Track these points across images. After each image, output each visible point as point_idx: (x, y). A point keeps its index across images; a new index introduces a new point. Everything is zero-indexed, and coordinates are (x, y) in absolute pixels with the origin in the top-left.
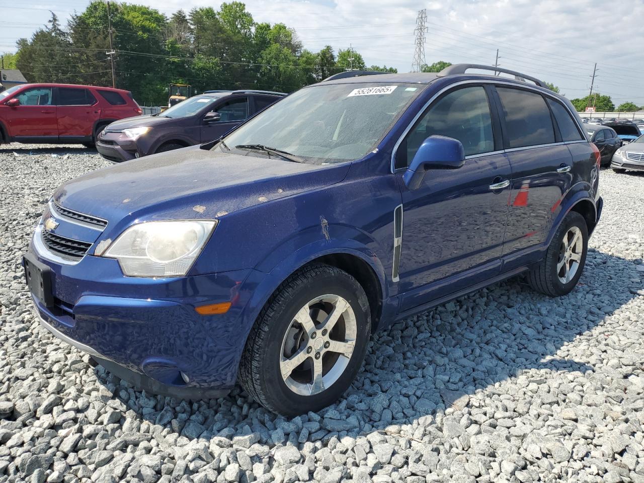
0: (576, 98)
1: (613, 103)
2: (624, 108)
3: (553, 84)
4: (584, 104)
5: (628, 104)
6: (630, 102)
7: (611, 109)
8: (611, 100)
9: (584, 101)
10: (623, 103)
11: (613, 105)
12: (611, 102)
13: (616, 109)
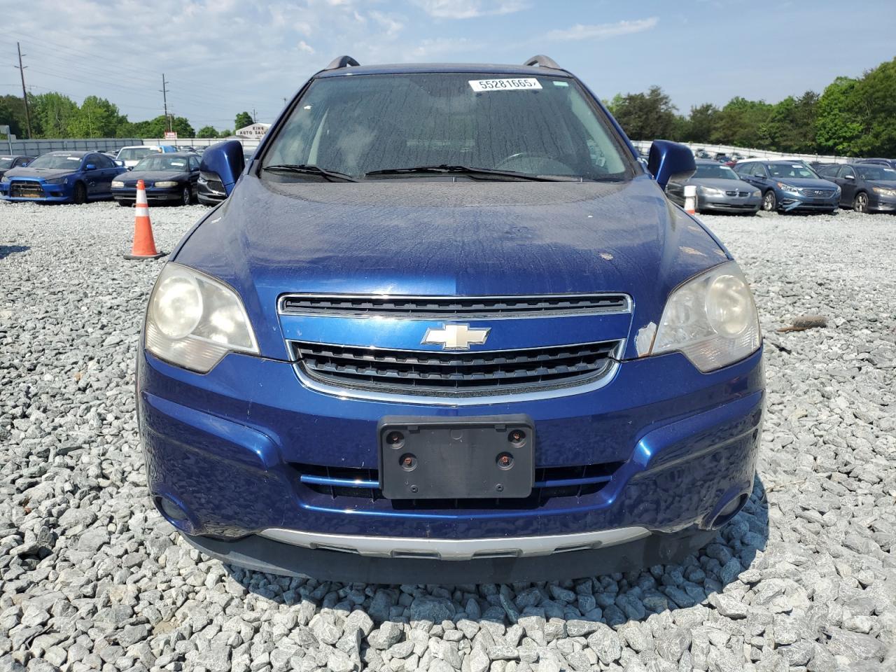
0: (145, 120)
1: (192, 127)
2: (205, 133)
3: (108, 100)
4: (158, 127)
5: (208, 128)
6: (210, 126)
7: (191, 134)
8: (189, 123)
9: (156, 124)
10: (203, 127)
11: (193, 130)
12: (190, 126)
13: (197, 134)
